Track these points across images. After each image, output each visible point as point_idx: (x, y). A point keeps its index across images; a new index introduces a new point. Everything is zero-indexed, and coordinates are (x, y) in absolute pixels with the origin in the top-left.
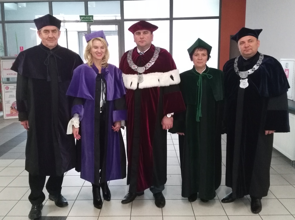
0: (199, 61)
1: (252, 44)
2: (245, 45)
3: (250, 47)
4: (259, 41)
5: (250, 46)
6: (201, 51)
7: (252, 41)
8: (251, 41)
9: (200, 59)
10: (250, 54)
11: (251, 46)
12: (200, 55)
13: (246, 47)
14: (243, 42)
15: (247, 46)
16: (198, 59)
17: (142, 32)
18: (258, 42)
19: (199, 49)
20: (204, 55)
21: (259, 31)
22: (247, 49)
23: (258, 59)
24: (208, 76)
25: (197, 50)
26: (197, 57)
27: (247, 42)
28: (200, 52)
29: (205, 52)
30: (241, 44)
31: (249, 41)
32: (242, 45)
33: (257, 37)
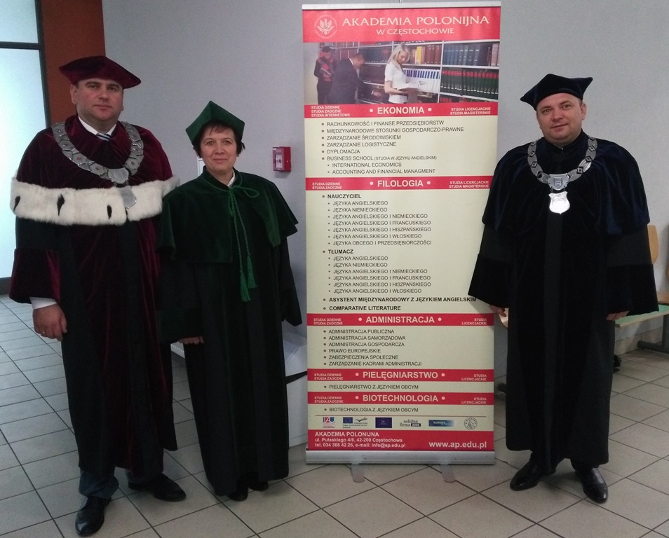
0: (219, 157)
1: (569, 113)
2: (553, 115)
3: (564, 121)
4: (584, 105)
5: (564, 116)
6: (218, 132)
7: (570, 106)
8: (567, 106)
9: (220, 151)
10: (566, 137)
11: (567, 118)
12: (219, 142)
13: (554, 120)
14: (548, 107)
15: (556, 117)
16: (214, 151)
17: (104, 83)
18: (584, 108)
19: (215, 129)
20: (227, 142)
21: (586, 82)
22: (558, 124)
23: (587, 147)
24: (245, 192)
25: (209, 131)
26: (211, 147)
27: (557, 109)
28: (217, 136)
29: (229, 134)
30: (544, 112)
31: (564, 105)
32: (545, 115)
33: (580, 96)
